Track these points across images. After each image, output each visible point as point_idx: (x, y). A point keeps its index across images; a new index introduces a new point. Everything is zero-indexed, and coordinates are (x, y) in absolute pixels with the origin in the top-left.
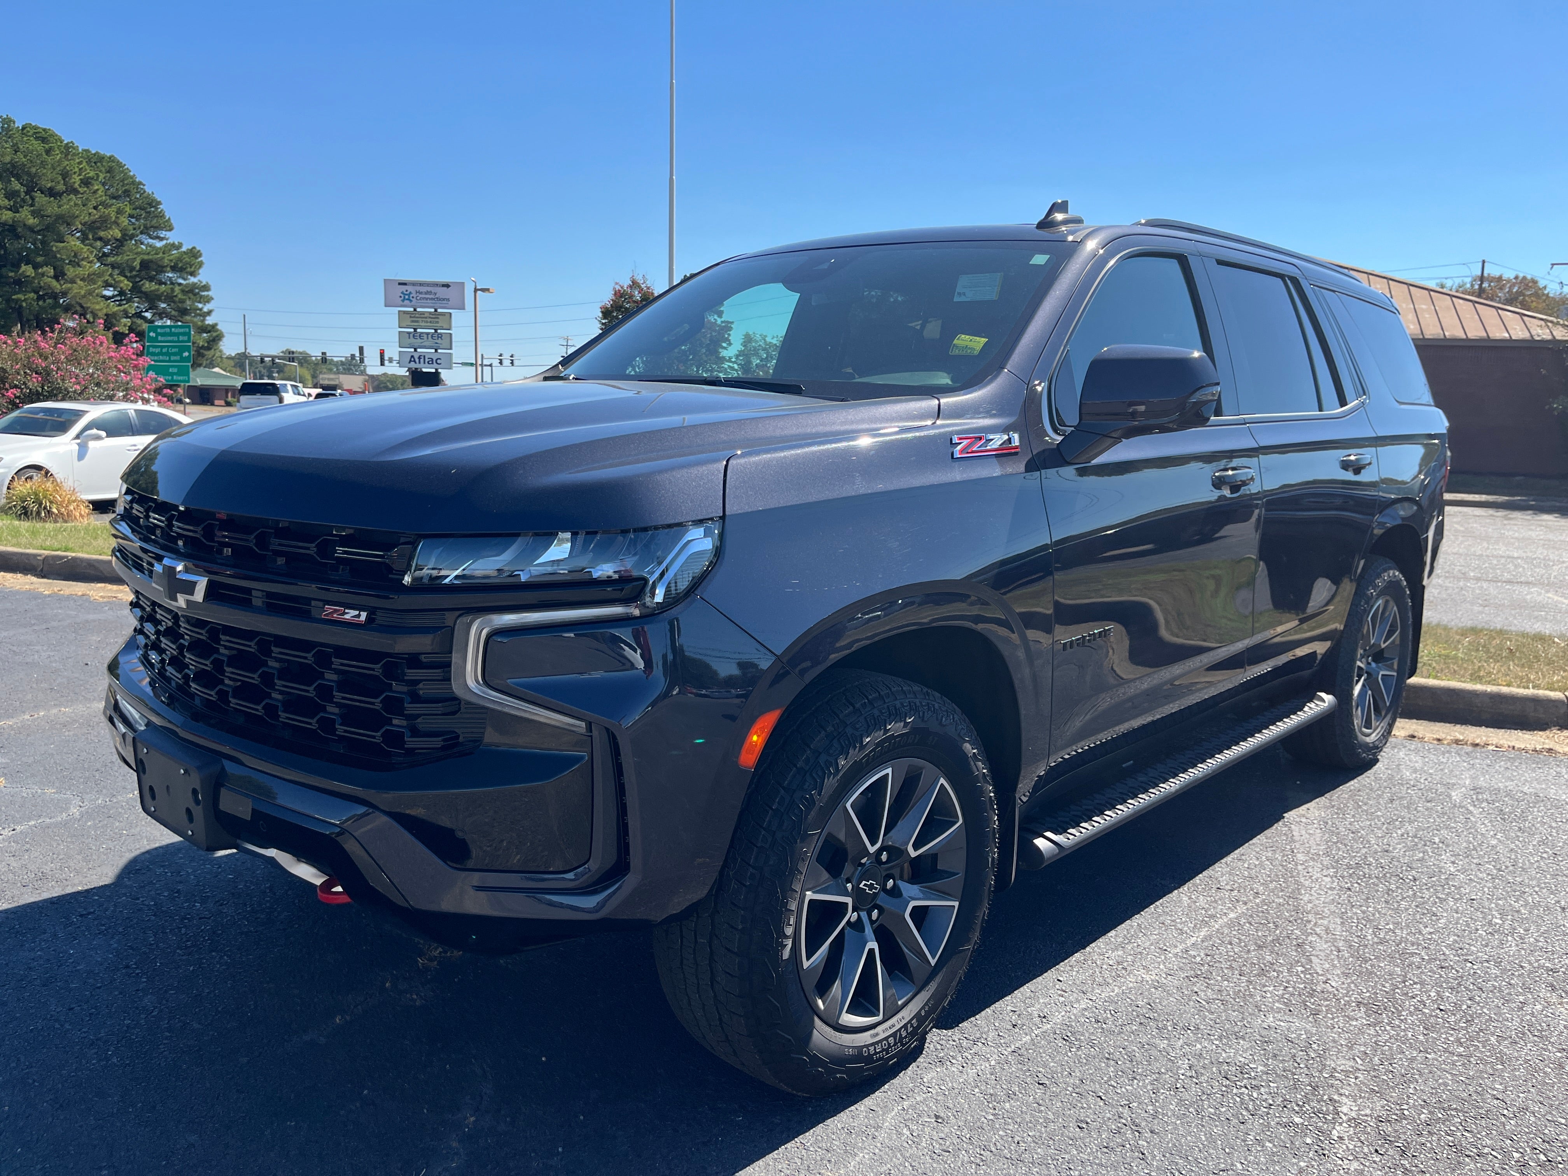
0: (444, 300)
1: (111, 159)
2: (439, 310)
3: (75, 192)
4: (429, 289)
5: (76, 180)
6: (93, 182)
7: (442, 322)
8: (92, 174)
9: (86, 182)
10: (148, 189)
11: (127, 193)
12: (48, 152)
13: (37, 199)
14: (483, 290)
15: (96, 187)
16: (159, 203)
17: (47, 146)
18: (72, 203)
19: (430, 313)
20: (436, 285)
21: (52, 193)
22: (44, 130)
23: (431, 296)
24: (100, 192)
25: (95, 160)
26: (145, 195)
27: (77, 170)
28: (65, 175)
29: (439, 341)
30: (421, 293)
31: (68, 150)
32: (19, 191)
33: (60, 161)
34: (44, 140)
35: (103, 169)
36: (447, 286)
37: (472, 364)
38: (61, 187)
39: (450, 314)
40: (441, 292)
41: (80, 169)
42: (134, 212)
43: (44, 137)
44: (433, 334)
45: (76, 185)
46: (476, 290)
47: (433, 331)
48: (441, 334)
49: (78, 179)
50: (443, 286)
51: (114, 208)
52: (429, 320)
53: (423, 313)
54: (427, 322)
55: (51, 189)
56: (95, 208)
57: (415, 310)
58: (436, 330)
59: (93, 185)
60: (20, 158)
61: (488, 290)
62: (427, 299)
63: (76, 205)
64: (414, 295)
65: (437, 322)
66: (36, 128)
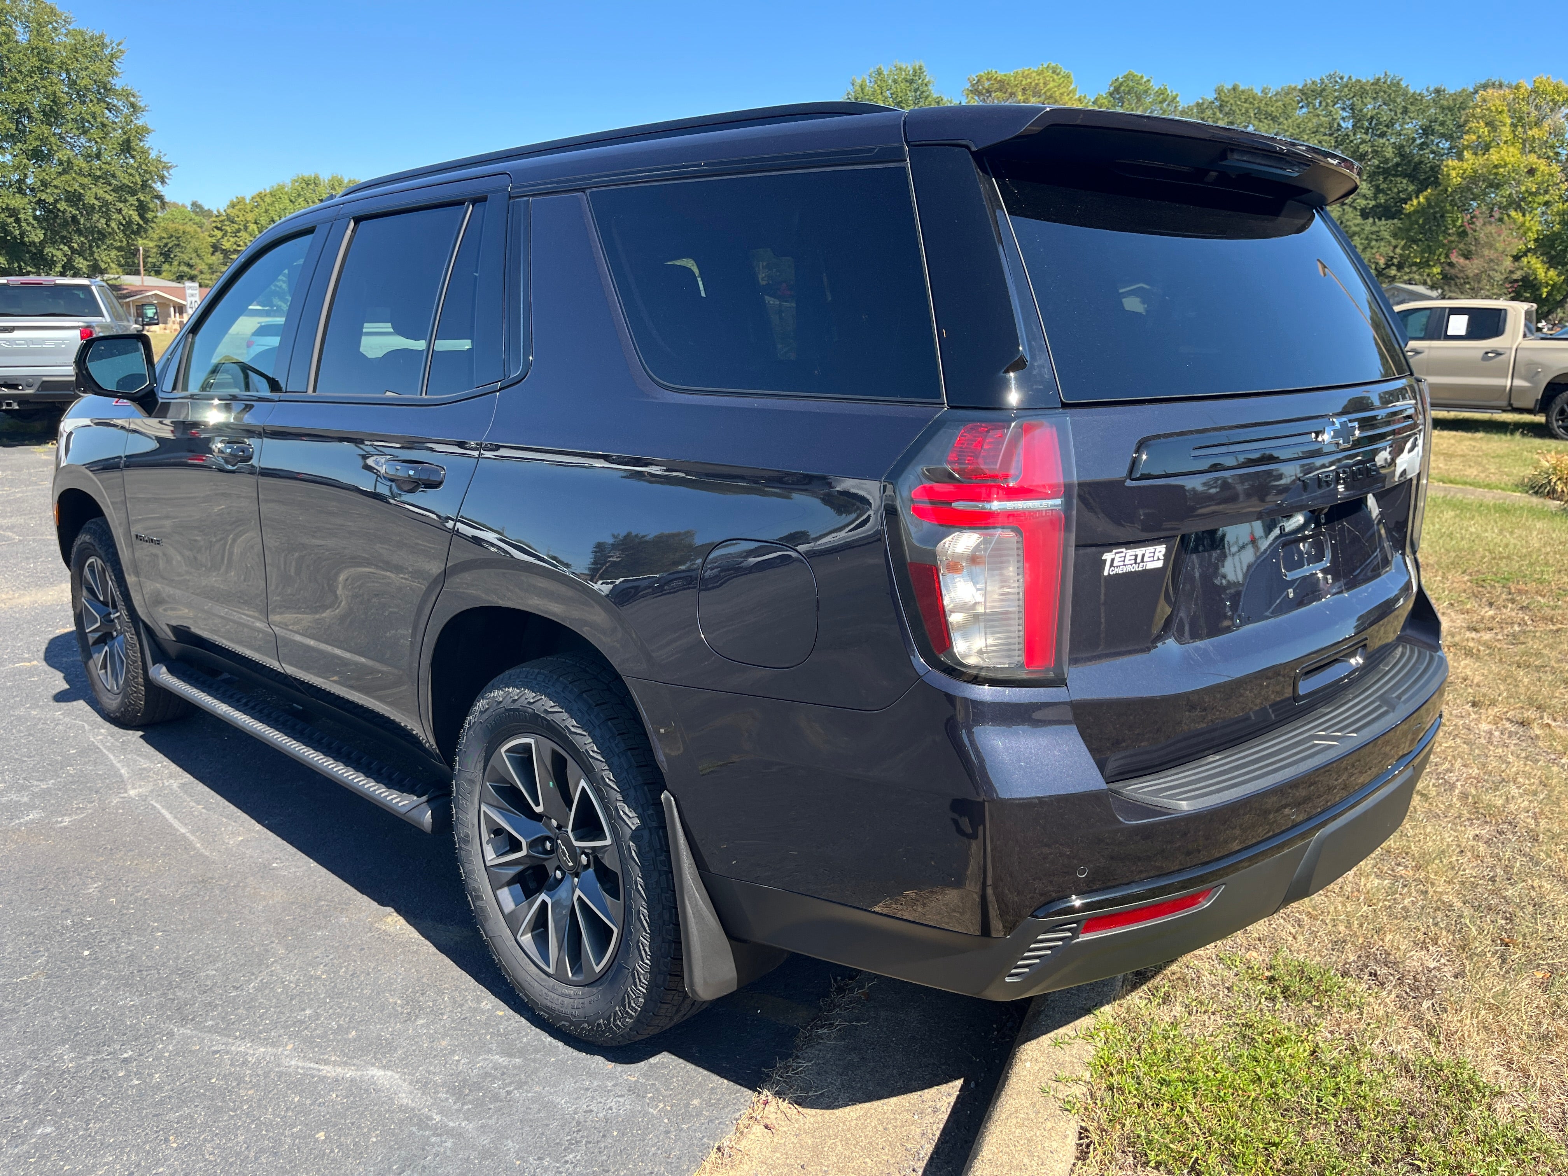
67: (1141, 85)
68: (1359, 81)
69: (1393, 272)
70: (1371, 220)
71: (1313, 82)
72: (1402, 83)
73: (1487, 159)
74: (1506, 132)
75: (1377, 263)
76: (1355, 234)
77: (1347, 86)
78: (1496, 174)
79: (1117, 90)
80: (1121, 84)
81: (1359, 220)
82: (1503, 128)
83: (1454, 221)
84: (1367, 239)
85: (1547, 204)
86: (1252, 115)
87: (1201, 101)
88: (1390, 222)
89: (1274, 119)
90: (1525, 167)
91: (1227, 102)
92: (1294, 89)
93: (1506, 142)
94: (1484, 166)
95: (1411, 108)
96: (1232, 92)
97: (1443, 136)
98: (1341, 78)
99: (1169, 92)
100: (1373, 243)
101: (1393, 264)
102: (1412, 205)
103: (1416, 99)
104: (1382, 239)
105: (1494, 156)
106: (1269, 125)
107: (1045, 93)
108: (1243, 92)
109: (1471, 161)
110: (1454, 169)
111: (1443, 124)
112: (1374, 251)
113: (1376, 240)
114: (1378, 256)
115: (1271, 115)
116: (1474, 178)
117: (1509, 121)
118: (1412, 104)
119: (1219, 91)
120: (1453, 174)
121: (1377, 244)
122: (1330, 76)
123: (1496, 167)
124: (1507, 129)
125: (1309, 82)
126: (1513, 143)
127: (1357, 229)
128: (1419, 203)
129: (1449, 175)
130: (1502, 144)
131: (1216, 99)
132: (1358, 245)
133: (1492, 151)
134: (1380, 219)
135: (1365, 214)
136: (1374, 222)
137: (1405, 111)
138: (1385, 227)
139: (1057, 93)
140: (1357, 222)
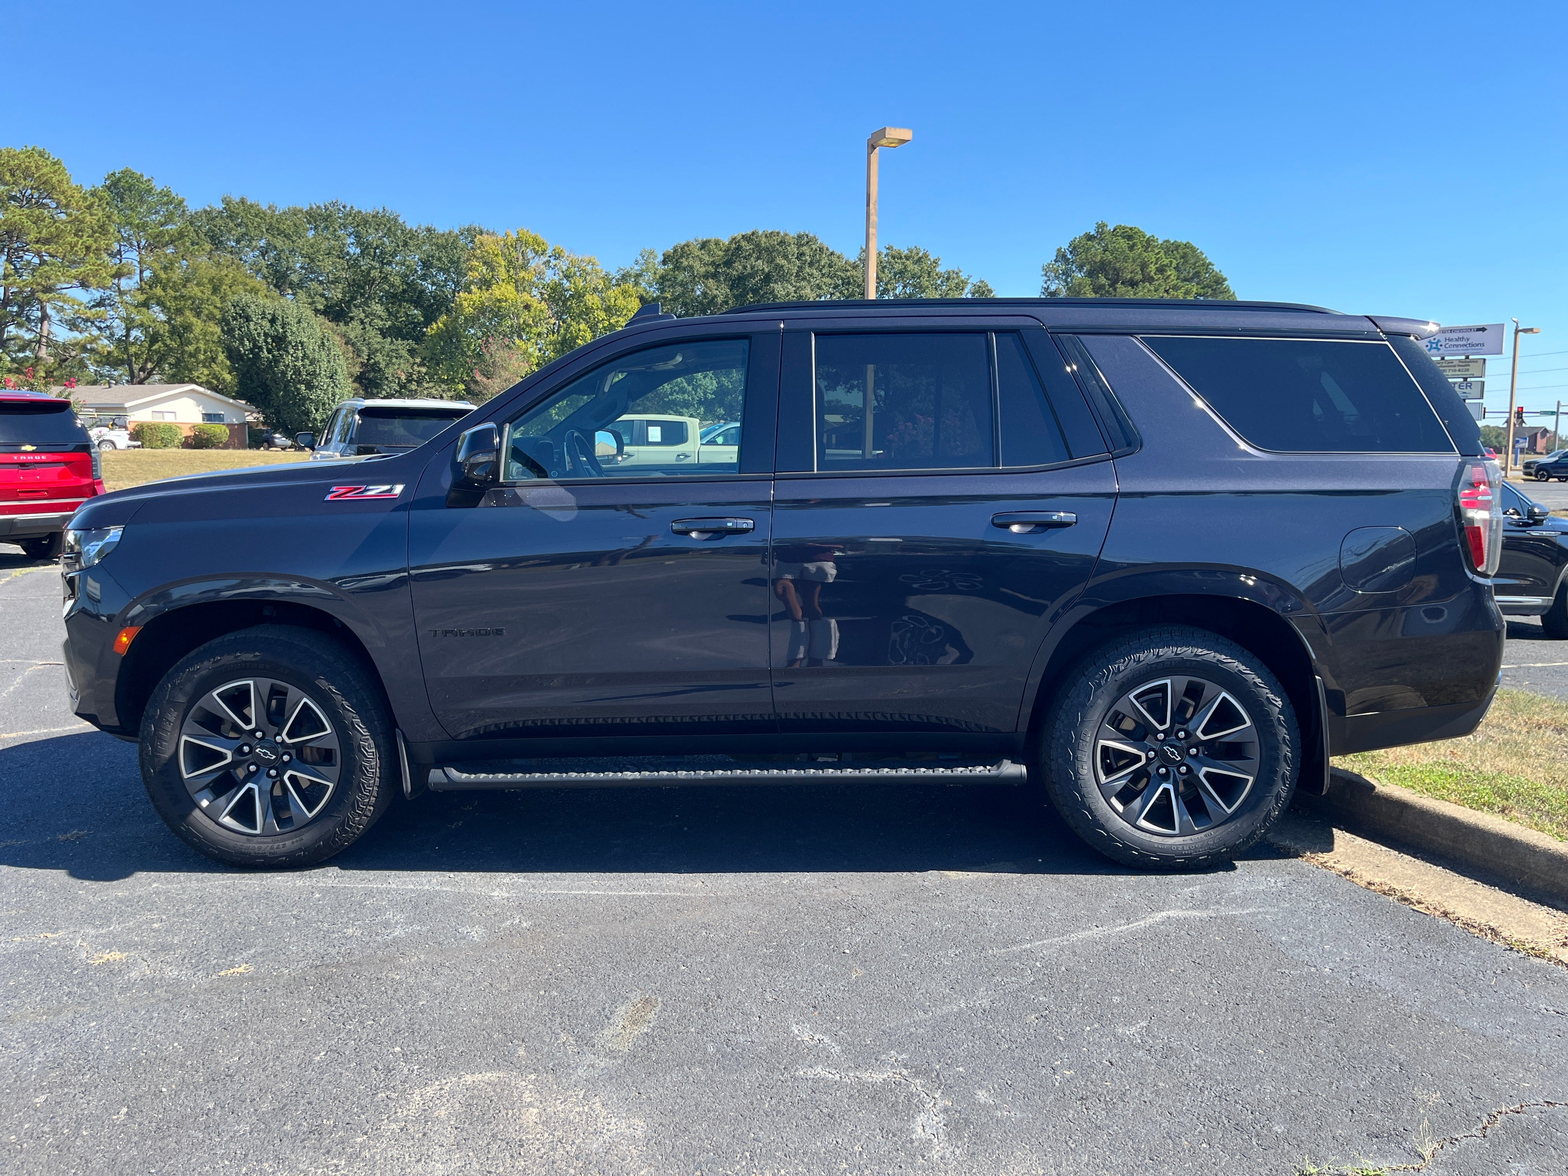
0: (1477, 345)
1: (1187, 246)
2: (1471, 357)
3: (1151, 280)
4: (1461, 335)
5: (1152, 268)
6: (1167, 269)
7: (1473, 369)
8: (1166, 262)
9: (1161, 270)
10: (1216, 268)
11: (1197, 274)
12: (1131, 248)
13: (1118, 290)
14: (1525, 331)
15: (1169, 273)
16: (1225, 280)
17: (1131, 243)
18: (1146, 291)
19: (1460, 361)
20: (1470, 330)
21: (1133, 284)
22: (1131, 229)
23: (1464, 342)
24: (1172, 277)
25: (1171, 248)
26: (1214, 274)
27: (1154, 260)
28: (1144, 266)
29: (1468, 390)
30: (1450, 340)
31: (1149, 244)
32: (1104, 285)
33: (1140, 254)
34: (1130, 238)
35: (1178, 256)
36: (1483, 329)
37: (1552, 413)
38: (1139, 277)
39: (1484, 360)
40: (1476, 337)
41: (1157, 259)
42: (1202, 291)
43: (1129, 235)
44: (1461, 383)
45: (1152, 274)
46: (1517, 332)
47: (1461, 380)
48: (1471, 383)
49: (1154, 268)
50: (1478, 330)
51: (1183, 290)
52: (1457, 368)
53: (1451, 362)
54: (1455, 371)
55: (1131, 279)
56: (1167, 291)
57: (1443, 359)
58: (1465, 379)
59: (1166, 271)
60: (1109, 256)
61: (1531, 330)
62: (1457, 346)
63: (1149, 291)
64: (1443, 343)
65: (1468, 370)
66: (1124, 228)
67: (142, 183)
68: (360, 212)
69: (414, 386)
70: (389, 339)
71: (319, 207)
72: (399, 218)
73: (491, 294)
74: (502, 273)
75: (399, 378)
76: (377, 351)
77: (350, 215)
78: (499, 308)
79: (115, 184)
80: (119, 180)
81: (379, 339)
82: (500, 269)
83: (469, 345)
84: (388, 356)
85: (539, 335)
86: (264, 230)
87: (208, 209)
88: (405, 342)
89: (287, 236)
90: (522, 303)
91: (238, 214)
92: (301, 211)
93: (503, 280)
94: (489, 299)
95: (411, 242)
96: (241, 205)
97: (440, 269)
98: (344, 207)
99: (174, 195)
100: (394, 360)
101: (413, 379)
102: (432, 329)
103: (413, 236)
104: (401, 357)
105: (497, 291)
106: (284, 241)
107: (39, 177)
108: (252, 206)
109: (477, 295)
110: (465, 300)
111: (439, 259)
112: (396, 367)
113: (397, 358)
114: (399, 372)
115: (283, 232)
116: (482, 310)
117: (503, 263)
118: (410, 238)
119: (227, 202)
120: (465, 304)
121: (398, 361)
122: (334, 204)
123: (499, 301)
124: (503, 270)
125: (315, 207)
126: (509, 282)
127: (378, 347)
128: (438, 327)
129: (461, 305)
130: (500, 283)
131: (224, 208)
132: (381, 361)
133: (494, 287)
134: (397, 340)
135: (384, 333)
136: (392, 341)
137: (406, 244)
138: (402, 346)
139: (54, 180)
140: (379, 340)
